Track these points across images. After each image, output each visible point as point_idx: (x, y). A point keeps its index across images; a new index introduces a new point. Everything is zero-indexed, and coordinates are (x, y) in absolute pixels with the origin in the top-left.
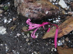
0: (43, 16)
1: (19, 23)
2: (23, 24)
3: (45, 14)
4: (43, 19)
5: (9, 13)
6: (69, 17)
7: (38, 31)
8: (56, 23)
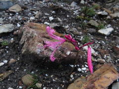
0: (63, 57)
1: (18, 68)
2: (25, 70)
3: (66, 55)
4: (62, 64)
5: (7, 52)
6: (100, 65)
7: (52, 85)
8: (83, 72)
